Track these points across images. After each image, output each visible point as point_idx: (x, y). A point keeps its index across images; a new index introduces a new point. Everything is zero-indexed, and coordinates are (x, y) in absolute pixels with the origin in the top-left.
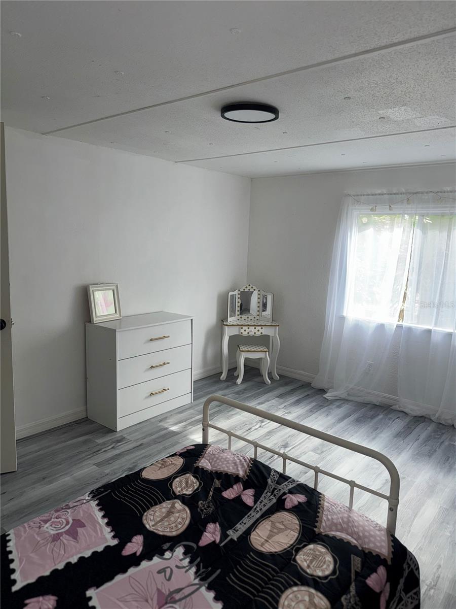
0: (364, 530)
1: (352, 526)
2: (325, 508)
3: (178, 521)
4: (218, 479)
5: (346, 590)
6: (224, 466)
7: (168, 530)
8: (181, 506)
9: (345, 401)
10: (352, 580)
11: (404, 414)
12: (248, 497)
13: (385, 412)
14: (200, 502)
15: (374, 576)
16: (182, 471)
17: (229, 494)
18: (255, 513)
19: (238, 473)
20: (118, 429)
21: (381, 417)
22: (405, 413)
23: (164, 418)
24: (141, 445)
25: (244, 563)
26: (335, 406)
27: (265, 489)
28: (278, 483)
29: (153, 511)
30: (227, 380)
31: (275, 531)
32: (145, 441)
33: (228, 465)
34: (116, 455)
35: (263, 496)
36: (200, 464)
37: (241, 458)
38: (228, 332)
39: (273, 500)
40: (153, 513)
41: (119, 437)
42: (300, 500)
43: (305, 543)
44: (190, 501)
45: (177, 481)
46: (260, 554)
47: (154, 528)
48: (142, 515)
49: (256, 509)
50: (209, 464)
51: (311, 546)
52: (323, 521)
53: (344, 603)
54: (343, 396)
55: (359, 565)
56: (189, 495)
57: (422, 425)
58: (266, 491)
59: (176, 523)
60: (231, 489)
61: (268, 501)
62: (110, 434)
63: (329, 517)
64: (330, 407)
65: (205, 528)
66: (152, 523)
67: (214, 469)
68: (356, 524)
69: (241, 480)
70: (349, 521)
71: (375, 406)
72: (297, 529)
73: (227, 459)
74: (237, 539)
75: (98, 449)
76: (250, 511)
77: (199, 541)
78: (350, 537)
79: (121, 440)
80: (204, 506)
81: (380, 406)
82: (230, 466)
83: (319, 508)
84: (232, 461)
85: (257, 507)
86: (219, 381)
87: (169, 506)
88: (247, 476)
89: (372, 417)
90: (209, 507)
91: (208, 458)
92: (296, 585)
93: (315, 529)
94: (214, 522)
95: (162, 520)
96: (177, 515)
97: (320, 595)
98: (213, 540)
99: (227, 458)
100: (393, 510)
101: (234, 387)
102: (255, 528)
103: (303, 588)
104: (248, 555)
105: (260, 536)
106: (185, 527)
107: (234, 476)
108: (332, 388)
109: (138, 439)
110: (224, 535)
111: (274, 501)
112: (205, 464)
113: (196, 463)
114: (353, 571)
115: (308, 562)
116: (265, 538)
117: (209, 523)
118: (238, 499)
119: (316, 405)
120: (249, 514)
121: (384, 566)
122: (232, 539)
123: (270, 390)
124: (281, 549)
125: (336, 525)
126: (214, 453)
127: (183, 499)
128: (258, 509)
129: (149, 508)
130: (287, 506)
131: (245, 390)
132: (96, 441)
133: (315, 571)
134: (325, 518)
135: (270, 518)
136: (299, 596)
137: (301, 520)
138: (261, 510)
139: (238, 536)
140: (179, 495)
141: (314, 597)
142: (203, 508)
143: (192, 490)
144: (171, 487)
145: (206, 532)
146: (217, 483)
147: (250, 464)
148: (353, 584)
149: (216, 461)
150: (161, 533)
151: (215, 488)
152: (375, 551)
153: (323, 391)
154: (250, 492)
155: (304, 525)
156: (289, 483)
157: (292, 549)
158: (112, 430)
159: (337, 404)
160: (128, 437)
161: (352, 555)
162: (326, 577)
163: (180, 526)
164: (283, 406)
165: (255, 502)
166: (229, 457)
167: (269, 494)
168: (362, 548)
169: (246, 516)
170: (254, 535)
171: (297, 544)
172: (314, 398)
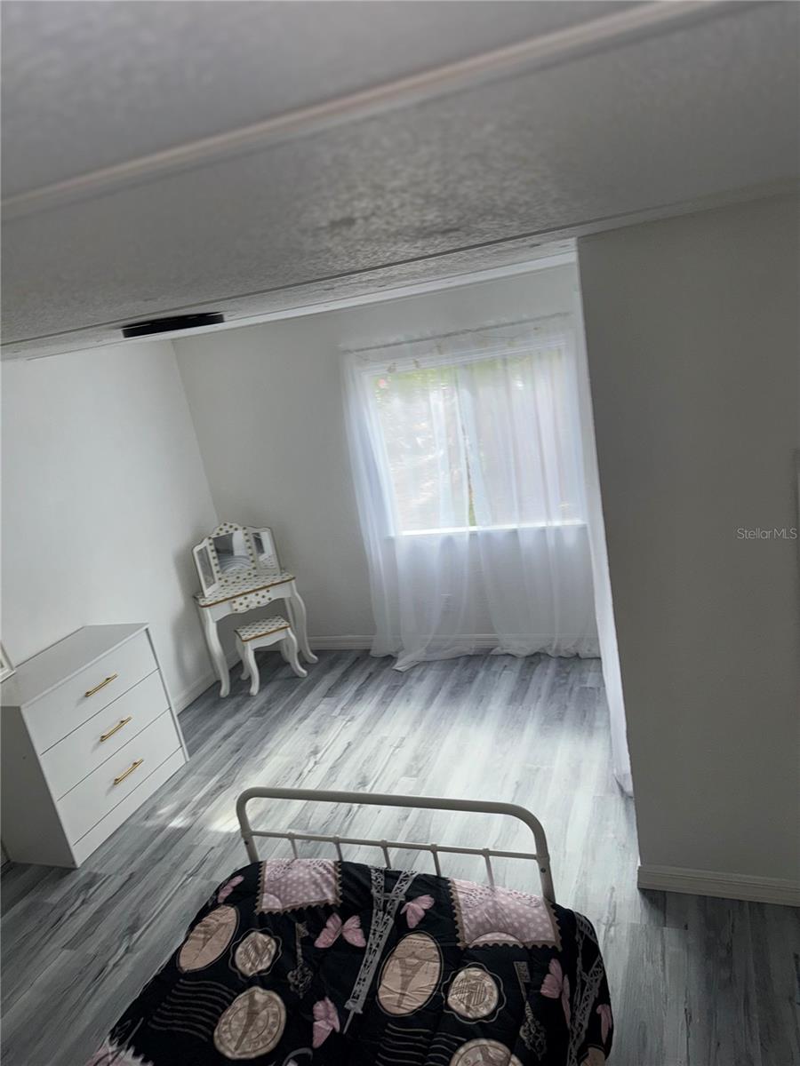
0: (520, 916)
1: (503, 916)
2: (462, 903)
3: (270, 1022)
4: (300, 922)
5: (521, 1018)
6: (301, 894)
7: (261, 1045)
8: (263, 994)
9: (426, 663)
10: (525, 998)
11: (510, 657)
12: (353, 932)
13: (486, 664)
14: (289, 976)
15: (548, 979)
16: (242, 931)
17: (324, 940)
18: (371, 956)
19: (325, 898)
20: (79, 863)
21: (481, 675)
22: (513, 656)
23: (149, 809)
24: (131, 876)
25: (385, 1045)
26: (415, 680)
27: (373, 908)
28: (388, 890)
29: (225, 1023)
30: (232, 695)
31: (409, 972)
32: (134, 867)
33: (306, 891)
34: (95, 914)
35: (373, 921)
36: (264, 907)
37: (321, 869)
38: (212, 618)
39: (389, 922)
40: (226, 1027)
41: (86, 876)
42: (426, 907)
43: (453, 972)
44: (273, 980)
45: (241, 953)
46: (401, 1020)
47: (239, 1051)
48: (211, 1038)
49: (371, 948)
50: (277, 900)
51: (462, 975)
52: (465, 926)
53: (525, 1038)
54: (422, 659)
55: (527, 973)
56: (268, 969)
57: (538, 670)
58: (375, 911)
59: (269, 1026)
60: (325, 930)
61: (383, 925)
62: (68, 878)
63: (471, 917)
64: (408, 684)
65: (313, 1015)
66: (233, 1045)
67: (288, 906)
68: (506, 911)
69: (334, 908)
70: (496, 911)
71: (470, 658)
72: (436, 955)
73: (301, 880)
74: (362, 1010)
75: (56, 917)
76: (364, 957)
77: (312, 1042)
78: (504, 935)
79: (92, 881)
80: (296, 979)
81: (478, 656)
82: (309, 891)
83: (454, 908)
84: (310, 879)
85: (371, 945)
86: (220, 701)
87: (247, 1003)
88: (341, 898)
89: (471, 680)
90: (304, 976)
91: (271, 890)
92: (461, 1044)
93: (459, 945)
94: (322, 999)
95: (245, 1033)
96: (264, 1013)
97: (493, 1043)
98: (331, 1029)
99: (299, 878)
100: (545, 870)
101: (248, 703)
102: (380, 979)
103: (471, 1045)
104: (386, 1031)
105: (391, 992)
106: (282, 1028)
107: (322, 907)
108: (402, 649)
109: (121, 868)
110: (343, 1014)
111: (391, 922)
112: (271, 903)
113: (256, 907)
114: (521, 984)
115: (465, 1002)
116: (399, 991)
117: (315, 1002)
118: (341, 942)
119: (387, 689)
120: (364, 962)
121: (555, 958)
122: (355, 1014)
123: (310, 688)
124: (426, 998)
125: (481, 925)
126: (277, 877)
127: (262, 980)
128: (374, 947)
129: (217, 1022)
130: (411, 924)
131: (269, 702)
132: (46, 901)
133: (478, 1011)
134: (465, 921)
135: (395, 954)
136: (470, 1059)
137: (436, 938)
138: (378, 946)
139: (362, 1006)
140: (253, 977)
141: (488, 1050)
142: (296, 983)
143: (269, 958)
144: (235, 967)
145: (315, 1021)
146: (301, 928)
147: (337, 874)
148: (527, 1004)
149: (285, 890)
150: (253, 1056)
151: (302, 939)
152: (539, 941)
153: (390, 659)
154: (353, 922)
155: (444, 944)
156: (401, 882)
157: (439, 990)
158: (68, 869)
159: (416, 674)
160: (102, 871)
161: (515, 963)
162: (493, 1013)
163: (275, 1029)
164: (338, 710)
165: (366, 937)
166: (301, 875)
167: (381, 914)
168: (523, 943)
169: (362, 966)
170: (384, 993)
171: (443, 981)
172: (381, 678)
